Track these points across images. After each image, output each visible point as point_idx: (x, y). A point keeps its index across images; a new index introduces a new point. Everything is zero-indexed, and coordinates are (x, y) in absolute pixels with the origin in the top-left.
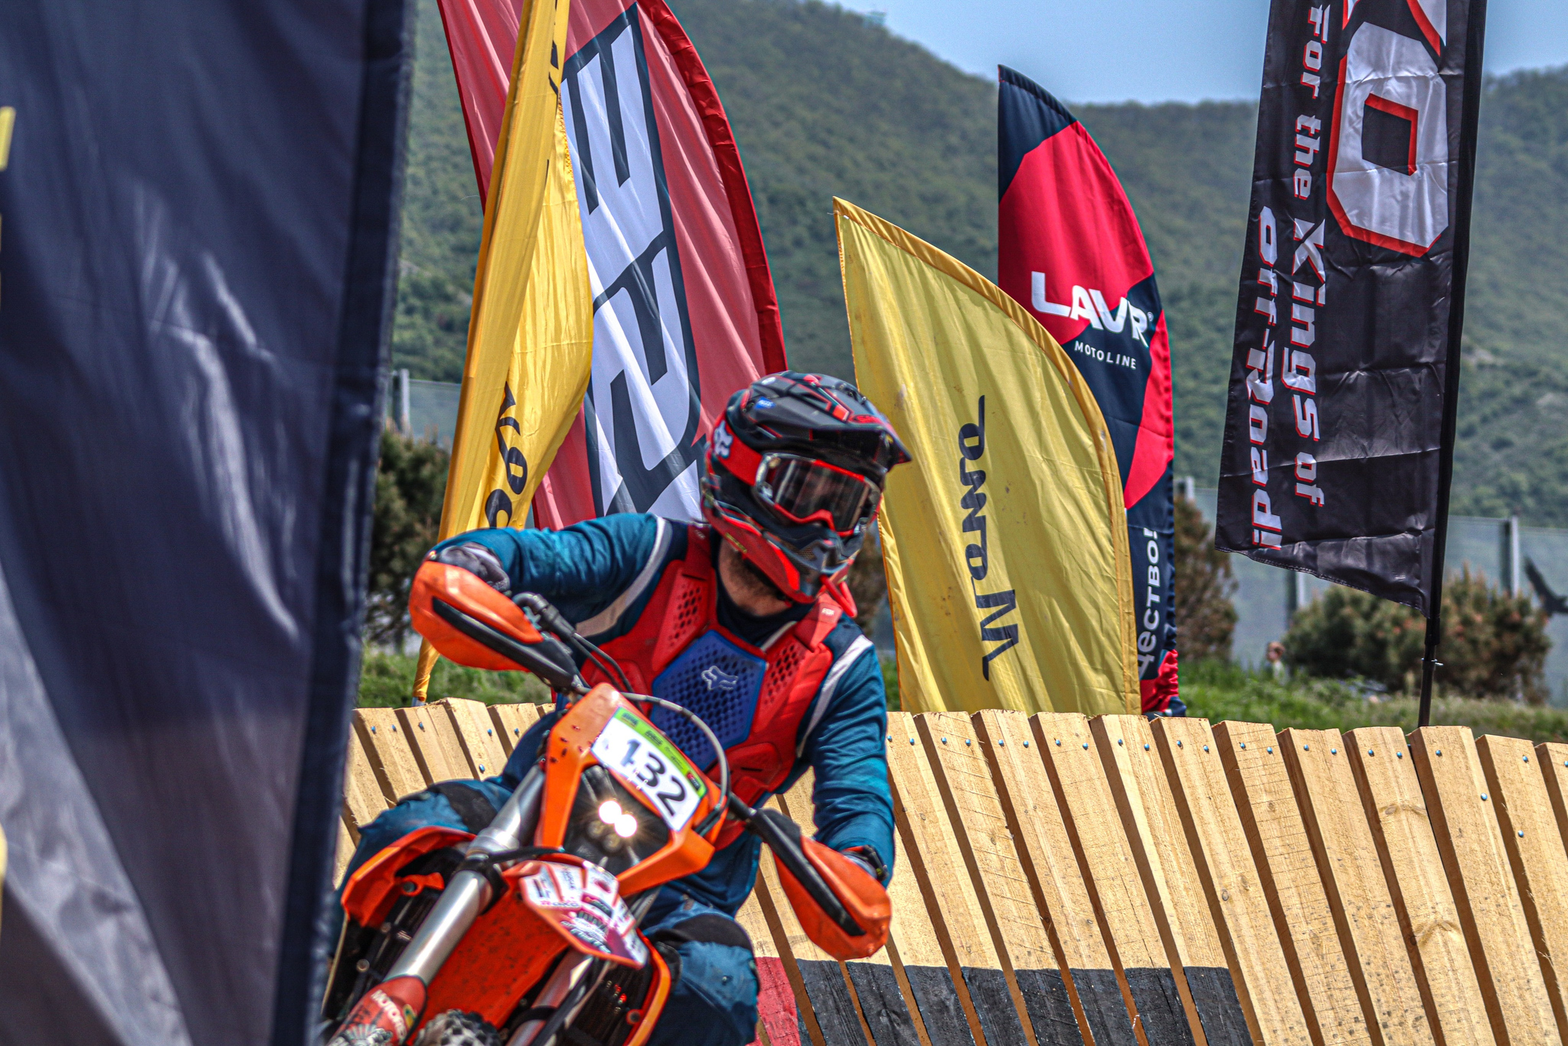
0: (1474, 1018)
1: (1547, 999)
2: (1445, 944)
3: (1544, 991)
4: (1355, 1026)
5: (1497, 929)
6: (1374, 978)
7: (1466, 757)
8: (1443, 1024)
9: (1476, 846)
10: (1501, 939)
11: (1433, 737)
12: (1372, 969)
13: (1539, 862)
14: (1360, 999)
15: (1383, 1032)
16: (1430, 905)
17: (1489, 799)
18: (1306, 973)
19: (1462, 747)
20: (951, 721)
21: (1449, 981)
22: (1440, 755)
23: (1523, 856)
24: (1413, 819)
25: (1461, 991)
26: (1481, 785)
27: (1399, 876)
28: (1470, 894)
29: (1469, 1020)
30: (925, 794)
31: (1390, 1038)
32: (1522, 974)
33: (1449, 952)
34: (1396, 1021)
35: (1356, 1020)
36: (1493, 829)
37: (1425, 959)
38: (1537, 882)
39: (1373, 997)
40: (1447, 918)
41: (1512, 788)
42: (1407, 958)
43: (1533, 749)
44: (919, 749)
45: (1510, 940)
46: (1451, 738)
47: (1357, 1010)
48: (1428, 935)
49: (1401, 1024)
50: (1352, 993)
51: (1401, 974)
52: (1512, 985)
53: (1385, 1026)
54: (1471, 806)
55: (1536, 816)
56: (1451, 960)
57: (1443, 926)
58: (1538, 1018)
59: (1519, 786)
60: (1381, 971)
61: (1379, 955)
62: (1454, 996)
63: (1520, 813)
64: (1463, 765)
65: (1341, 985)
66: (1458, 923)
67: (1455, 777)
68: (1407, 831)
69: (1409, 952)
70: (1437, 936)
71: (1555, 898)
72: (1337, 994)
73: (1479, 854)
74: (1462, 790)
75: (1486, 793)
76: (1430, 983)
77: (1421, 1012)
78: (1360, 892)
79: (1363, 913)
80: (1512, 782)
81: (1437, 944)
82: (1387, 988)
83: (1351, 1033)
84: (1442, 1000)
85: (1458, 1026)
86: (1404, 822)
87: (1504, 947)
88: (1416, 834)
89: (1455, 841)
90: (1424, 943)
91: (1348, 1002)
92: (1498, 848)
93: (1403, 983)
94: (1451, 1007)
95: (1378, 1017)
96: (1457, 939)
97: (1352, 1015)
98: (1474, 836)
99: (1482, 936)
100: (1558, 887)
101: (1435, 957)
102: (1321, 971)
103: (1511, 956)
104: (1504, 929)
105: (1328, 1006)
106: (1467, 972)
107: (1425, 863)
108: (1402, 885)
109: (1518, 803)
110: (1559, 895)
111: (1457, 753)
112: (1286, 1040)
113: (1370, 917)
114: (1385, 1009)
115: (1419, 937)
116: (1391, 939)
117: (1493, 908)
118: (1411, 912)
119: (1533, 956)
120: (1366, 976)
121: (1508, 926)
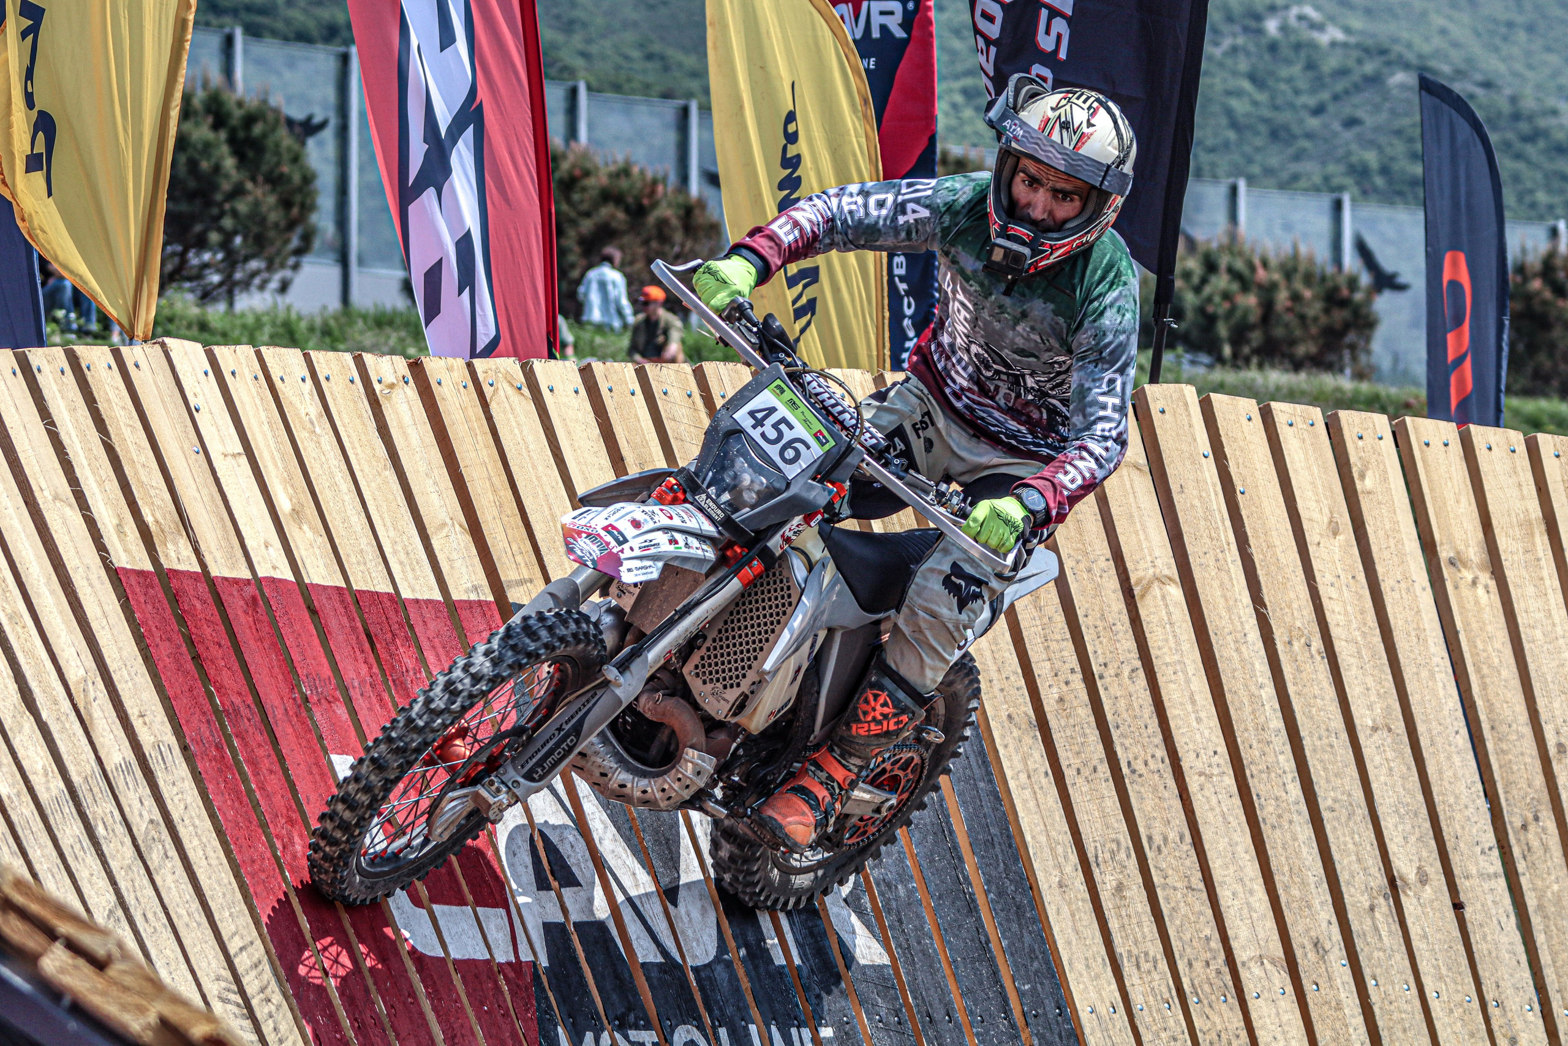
0: (1191, 670)
1: (1263, 652)
2: (1164, 597)
3: (1260, 644)
4: (1071, 677)
5: (1216, 584)
6: (1092, 631)
7: (1189, 415)
8: (1159, 676)
9: (1196, 502)
10: (1219, 593)
11: (1157, 395)
12: (1090, 621)
13: (1259, 518)
14: (1076, 651)
15: (1099, 683)
16: (1149, 559)
17: (1211, 456)
18: (1023, 625)
19: (1186, 404)
20: (671, 372)
21: (1166, 634)
22: (1163, 412)
23: (1244, 513)
24: (1135, 474)
25: (1178, 643)
26: (1203, 443)
27: (1119, 531)
28: (1190, 549)
29: (1185, 673)
30: (645, 444)
31: (1106, 689)
32: (1239, 628)
33: (1167, 606)
34: (1112, 672)
35: (1073, 671)
36: (1214, 485)
37: (1142, 612)
38: (1257, 537)
39: (1090, 649)
40: (1166, 572)
41: (1235, 446)
42: (1125, 611)
43: (1256, 408)
44: (640, 398)
45: (1228, 594)
46: (1175, 396)
47: (1073, 661)
48: (1147, 589)
49: (1117, 675)
50: (1069, 646)
51: (1119, 627)
52: (1229, 638)
53: (1101, 677)
54: (1193, 463)
55: (1258, 474)
56: (1169, 614)
57: (1161, 580)
58: (1253, 670)
59: (1242, 443)
60: (1098, 623)
61: (1097, 608)
62: (1170, 649)
63: (1242, 470)
64: (1186, 422)
65: (1059, 637)
66: (1176, 577)
67: (1178, 435)
68: (1128, 486)
69: (1128, 605)
70: (1156, 590)
71: (1275, 554)
72: (1054, 645)
73: (1200, 510)
74: (1185, 447)
75: (1208, 450)
76: (1148, 635)
77: (1138, 664)
78: (1080, 546)
79: (1082, 566)
80: (1235, 440)
81: (1155, 597)
82: (1105, 641)
83: (1067, 683)
84: (1159, 653)
85: (1173, 677)
86: (1126, 478)
87: (1222, 601)
88: (1137, 489)
89: (1176, 497)
90: (1143, 596)
91: (1065, 653)
92: (1218, 504)
93: (1121, 634)
94: (1168, 660)
95: (1095, 669)
96: (1176, 593)
97: (1068, 666)
98: (1195, 492)
99: (1200, 590)
100: (1278, 543)
101: (1153, 610)
102: (1038, 622)
103: (1229, 610)
104: (1222, 584)
105: (1044, 656)
106: (1184, 625)
107: (1146, 518)
108: (1122, 539)
109: (1241, 461)
110: (1278, 551)
111: (1181, 410)
112: (1002, 690)
113: (1089, 571)
114: (1101, 660)
115: (1137, 591)
116: (1109, 592)
117: (1212, 563)
118: (1130, 565)
119: (1251, 610)
120: (1083, 628)
121: (1226, 580)
